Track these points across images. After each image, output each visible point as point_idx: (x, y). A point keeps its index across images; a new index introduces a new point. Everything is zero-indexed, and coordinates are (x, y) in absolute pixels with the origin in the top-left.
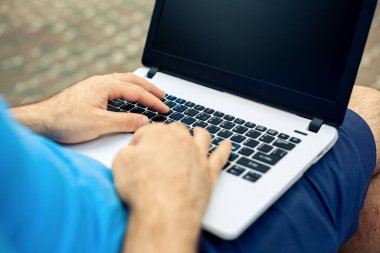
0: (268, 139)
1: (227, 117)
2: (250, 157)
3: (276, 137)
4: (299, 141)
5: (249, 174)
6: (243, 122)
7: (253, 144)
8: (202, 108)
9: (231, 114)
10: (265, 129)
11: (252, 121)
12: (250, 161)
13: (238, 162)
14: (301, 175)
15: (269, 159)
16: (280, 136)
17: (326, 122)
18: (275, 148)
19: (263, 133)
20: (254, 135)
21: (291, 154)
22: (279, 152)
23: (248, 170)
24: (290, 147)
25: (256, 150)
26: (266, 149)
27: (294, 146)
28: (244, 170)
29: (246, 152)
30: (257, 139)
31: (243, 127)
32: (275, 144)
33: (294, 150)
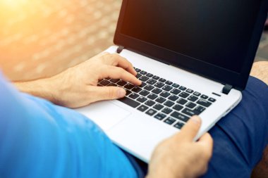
0: (193, 99)
1: (168, 83)
2: (180, 112)
3: (199, 97)
4: (214, 100)
5: (178, 124)
6: (178, 86)
7: (183, 102)
8: (152, 75)
9: (171, 80)
10: (192, 91)
11: (184, 86)
12: (180, 114)
13: (171, 115)
14: (214, 124)
15: (193, 113)
16: (202, 97)
17: (234, 87)
18: (198, 105)
19: (191, 94)
20: (185, 95)
21: (208, 109)
22: (200, 108)
23: (178, 120)
24: (208, 105)
25: (184, 106)
26: (191, 105)
27: (211, 104)
28: (175, 121)
29: (178, 108)
30: (186, 99)
31: (178, 89)
32: (198, 102)
33: (211, 106)
